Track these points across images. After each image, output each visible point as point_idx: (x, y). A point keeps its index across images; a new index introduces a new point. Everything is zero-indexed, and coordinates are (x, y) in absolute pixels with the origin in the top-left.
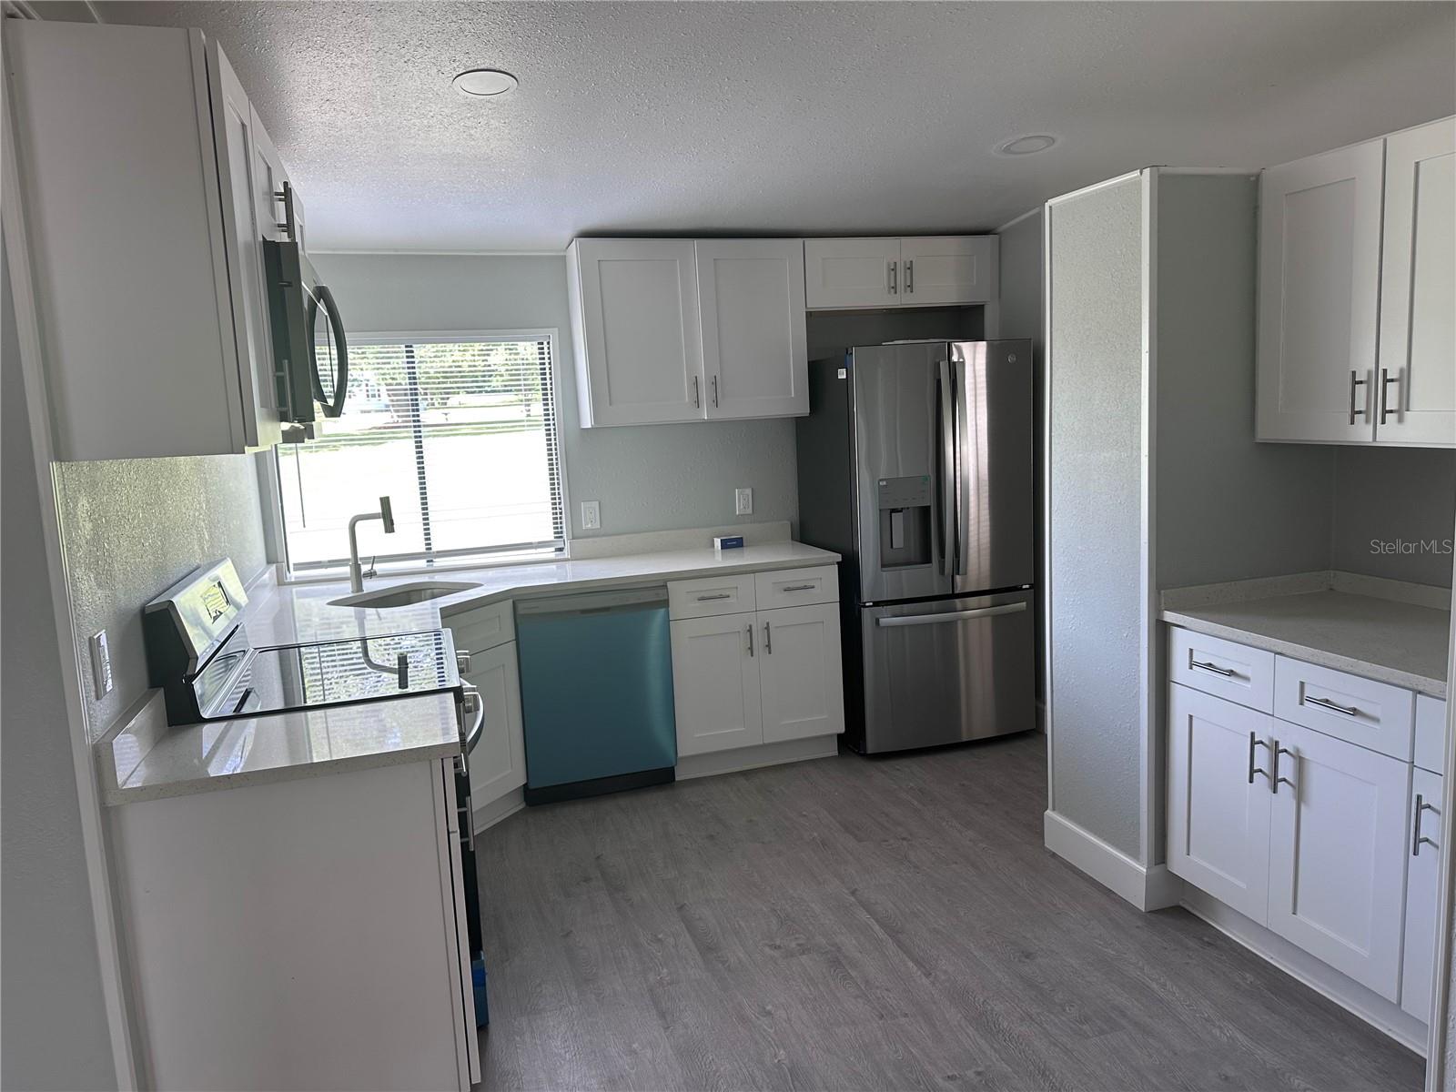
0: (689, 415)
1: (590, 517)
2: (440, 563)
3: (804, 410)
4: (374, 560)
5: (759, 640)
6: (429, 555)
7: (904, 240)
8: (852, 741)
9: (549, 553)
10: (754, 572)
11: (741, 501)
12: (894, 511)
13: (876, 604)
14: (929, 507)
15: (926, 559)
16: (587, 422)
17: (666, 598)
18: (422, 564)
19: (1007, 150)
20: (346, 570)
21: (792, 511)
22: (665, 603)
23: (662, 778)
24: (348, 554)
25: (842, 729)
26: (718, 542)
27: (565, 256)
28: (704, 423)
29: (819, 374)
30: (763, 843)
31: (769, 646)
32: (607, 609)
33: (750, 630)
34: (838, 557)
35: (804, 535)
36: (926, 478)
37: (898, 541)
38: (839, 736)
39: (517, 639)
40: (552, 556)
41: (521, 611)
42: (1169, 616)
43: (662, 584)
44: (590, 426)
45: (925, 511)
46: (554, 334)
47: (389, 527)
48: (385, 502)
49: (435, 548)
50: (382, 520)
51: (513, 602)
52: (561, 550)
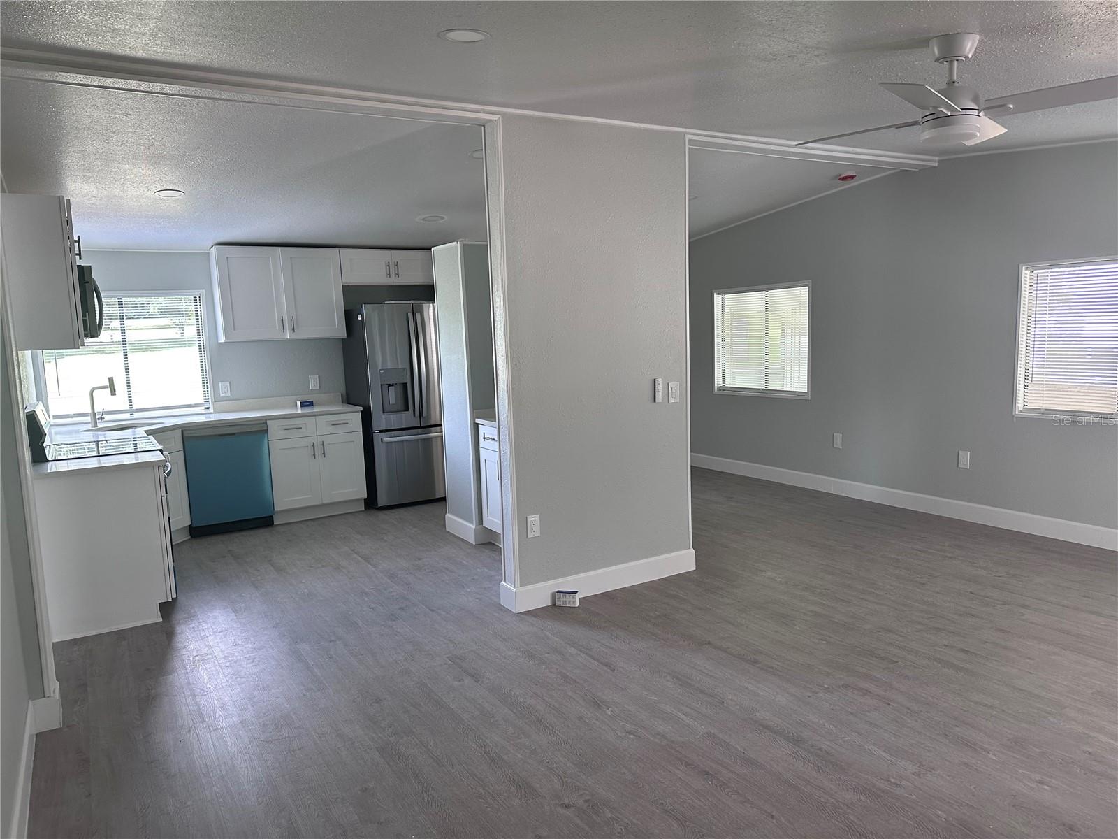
0: (280, 336)
1: (224, 390)
2: (137, 415)
3: (345, 335)
4: (103, 412)
5: (319, 451)
6: (131, 411)
7: (393, 251)
8: (371, 502)
9: (201, 410)
10: (315, 416)
11: (313, 383)
12: (389, 385)
13: (381, 431)
14: (406, 384)
15: (407, 409)
16: (222, 339)
17: (265, 428)
18: (127, 416)
19: (423, 219)
20: (88, 418)
21: (343, 389)
22: (266, 431)
23: (266, 522)
25: (366, 496)
26: (299, 403)
27: (209, 253)
28: (289, 340)
29: (350, 316)
31: (324, 453)
32: (234, 434)
33: (313, 445)
34: (361, 409)
35: (348, 400)
36: (404, 369)
37: (392, 401)
38: (365, 499)
39: (184, 450)
40: (204, 411)
41: (186, 435)
42: (478, 421)
43: (263, 422)
44: (223, 341)
45: (405, 385)
46: (203, 293)
47: (113, 392)
48: (111, 380)
49: (135, 407)
50: (109, 389)
51: (182, 431)
52: (208, 408)
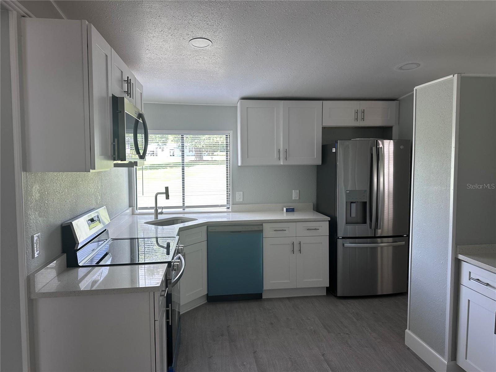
0: (276, 163)
1: (239, 196)
2: (187, 210)
3: (319, 162)
4: (163, 208)
5: (296, 248)
6: (184, 207)
7: (361, 102)
8: (332, 290)
9: (224, 209)
10: (296, 222)
11: (295, 195)
12: (352, 202)
13: (343, 238)
14: (366, 202)
15: (365, 222)
17: (262, 229)
18: (181, 210)
19: (401, 68)
20: (153, 211)
21: (313, 199)
22: (262, 231)
23: (257, 297)
24: (154, 206)
25: (328, 286)
26: (285, 209)
27: (237, 106)
28: (282, 166)
29: (325, 150)
30: (291, 329)
31: (300, 250)
32: (240, 232)
33: (293, 244)
34: (329, 219)
35: (318, 209)
36: (365, 191)
37: (353, 215)
38: (327, 288)
39: (207, 240)
40: (225, 210)
41: (209, 230)
42: (461, 257)
43: (261, 224)
44: (240, 165)
45: (365, 204)
46: (231, 133)
47: (167, 197)
48: (167, 189)
49: (186, 205)
50: (165, 195)
51: (207, 227)
52: (229, 208)
